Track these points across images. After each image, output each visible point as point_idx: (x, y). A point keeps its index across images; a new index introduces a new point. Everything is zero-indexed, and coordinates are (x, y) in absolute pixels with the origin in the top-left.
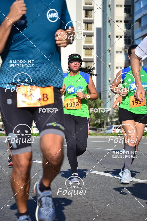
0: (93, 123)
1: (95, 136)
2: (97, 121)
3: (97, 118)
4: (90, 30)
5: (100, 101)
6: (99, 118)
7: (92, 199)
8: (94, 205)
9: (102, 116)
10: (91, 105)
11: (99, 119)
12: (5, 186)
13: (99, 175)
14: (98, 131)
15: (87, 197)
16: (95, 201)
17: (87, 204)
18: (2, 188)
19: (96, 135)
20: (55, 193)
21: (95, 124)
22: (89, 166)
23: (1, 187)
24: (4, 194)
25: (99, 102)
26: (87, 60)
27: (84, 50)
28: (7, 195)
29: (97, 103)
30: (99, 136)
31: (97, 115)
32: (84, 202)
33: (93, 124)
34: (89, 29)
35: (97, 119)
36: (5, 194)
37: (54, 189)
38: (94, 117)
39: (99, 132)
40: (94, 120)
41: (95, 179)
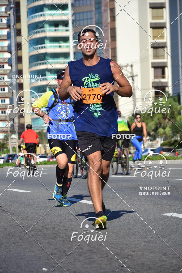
1: (173, 160)
2: (175, 137)
3: (175, 133)
5: (179, 107)
6: (178, 132)
7: (171, 256)
8: (176, 265)
14: (177, 152)
15: (164, 253)
16: (177, 258)
17: (164, 263)
18: (35, 244)
19: (175, 159)
20: (114, 248)
21: (172, 142)
22: (166, 206)
23: (33, 242)
24: (37, 251)
25: (177, 108)
26: (156, 45)
27: (151, 29)
28: (41, 254)
29: (175, 110)
30: (179, 160)
32: (159, 260)
33: (170, 142)
35: (175, 135)
36: (40, 252)
37: (113, 242)
38: (170, 132)
39: (178, 155)
40: (171, 137)
41: (175, 225)
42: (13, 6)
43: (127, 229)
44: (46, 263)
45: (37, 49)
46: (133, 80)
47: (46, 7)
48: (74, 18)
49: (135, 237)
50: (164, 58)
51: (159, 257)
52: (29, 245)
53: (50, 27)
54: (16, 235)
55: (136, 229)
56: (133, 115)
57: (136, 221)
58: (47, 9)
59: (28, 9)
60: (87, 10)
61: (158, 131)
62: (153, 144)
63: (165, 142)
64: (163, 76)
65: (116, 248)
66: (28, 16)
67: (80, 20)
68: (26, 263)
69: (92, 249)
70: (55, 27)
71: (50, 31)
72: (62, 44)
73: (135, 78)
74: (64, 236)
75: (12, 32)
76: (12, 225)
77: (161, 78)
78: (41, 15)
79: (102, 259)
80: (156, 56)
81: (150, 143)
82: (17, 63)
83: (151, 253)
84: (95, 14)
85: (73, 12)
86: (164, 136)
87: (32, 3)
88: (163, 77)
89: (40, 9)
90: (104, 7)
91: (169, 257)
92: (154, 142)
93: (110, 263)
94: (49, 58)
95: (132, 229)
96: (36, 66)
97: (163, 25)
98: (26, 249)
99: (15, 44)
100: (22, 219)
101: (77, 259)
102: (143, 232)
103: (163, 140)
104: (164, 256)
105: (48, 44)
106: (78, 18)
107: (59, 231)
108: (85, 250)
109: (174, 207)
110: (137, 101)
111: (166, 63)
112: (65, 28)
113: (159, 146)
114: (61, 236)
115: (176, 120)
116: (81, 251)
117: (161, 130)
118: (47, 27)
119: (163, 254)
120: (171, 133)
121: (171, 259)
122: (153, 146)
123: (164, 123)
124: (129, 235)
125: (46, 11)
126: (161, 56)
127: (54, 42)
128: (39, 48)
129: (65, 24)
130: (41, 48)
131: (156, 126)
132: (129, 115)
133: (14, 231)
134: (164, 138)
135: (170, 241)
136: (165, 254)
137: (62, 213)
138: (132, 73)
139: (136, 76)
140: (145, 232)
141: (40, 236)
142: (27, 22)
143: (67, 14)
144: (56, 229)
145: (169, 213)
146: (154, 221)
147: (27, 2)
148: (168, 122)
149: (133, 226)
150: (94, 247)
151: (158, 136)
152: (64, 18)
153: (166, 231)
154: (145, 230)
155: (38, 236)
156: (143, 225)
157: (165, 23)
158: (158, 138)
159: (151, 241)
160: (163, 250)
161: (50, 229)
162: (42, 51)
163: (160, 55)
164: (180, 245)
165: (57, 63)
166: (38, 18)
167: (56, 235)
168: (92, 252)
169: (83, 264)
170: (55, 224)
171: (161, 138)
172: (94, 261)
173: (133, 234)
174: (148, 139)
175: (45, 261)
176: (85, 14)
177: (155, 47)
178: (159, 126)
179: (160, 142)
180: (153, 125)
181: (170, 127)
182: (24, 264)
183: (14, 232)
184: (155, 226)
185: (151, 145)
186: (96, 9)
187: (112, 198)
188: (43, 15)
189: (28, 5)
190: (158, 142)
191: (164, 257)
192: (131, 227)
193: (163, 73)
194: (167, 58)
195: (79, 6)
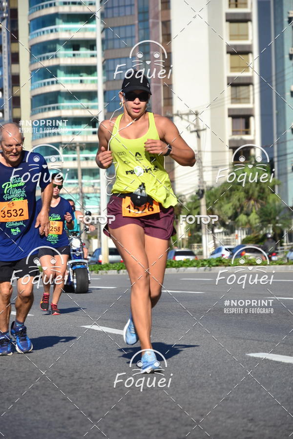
0: (257, 235)
2: (265, 229)
3: (265, 223)
4: (241, 7)
6: (269, 222)
7: (262, 423)
9: (277, 218)
10: (251, 192)
11: (271, 225)
12: (47, 395)
13: (277, 362)
15: (250, 418)
17: (250, 435)
18: (42, 401)
20: (171, 409)
21: (260, 237)
22: (252, 341)
24: (47, 414)
26: (236, 82)
27: (229, 55)
31: (266, 215)
32: (243, 430)
33: (256, 237)
34: (239, 5)
35: (266, 226)
37: (168, 400)
38: (257, 221)
40: (258, 228)
41: (266, 373)
42: (7, 15)
43: (190, 378)
44: (60, 432)
45: (45, 84)
46: (199, 136)
47: (59, 18)
48: (104, 35)
49: (203, 392)
50: (249, 103)
51: (244, 425)
52: (33, 403)
53: (65, 50)
54: (11, 385)
55: (204, 377)
56: (198, 193)
57: (205, 365)
58: (61, 21)
59: (31, 21)
60: (125, 24)
61: (237, 219)
62: (230, 239)
63: (249, 236)
64: (247, 130)
65: (173, 409)
66: (30, 32)
67: (113, 39)
68: (27, 432)
69: (135, 410)
70: (74, 50)
71: (65, 56)
72: (85, 77)
73: (202, 134)
74: (88, 389)
75: (5, 58)
76: (4, 369)
77: (243, 134)
78: (52, 31)
79: (151, 427)
80: (235, 99)
81: (225, 238)
82: (12, 108)
83: (229, 418)
84: (139, 30)
85: (102, 26)
86: (248, 226)
87: (37, 11)
88: (247, 133)
89: (50, 20)
90: (153, 18)
91: (259, 424)
92: (232, 237)
93: (164, 434)
94: (63, 99)
95: (198, 378)
96: (42, 112)
97: (247, 49)
98: (29, 409)
99: (9, 76)
100: (20, 360)
101: (109, 427)
102: (216, 384)
103: (246, 234)
104: (250, 422)
105: (62, 77)
106: (110, 37)
107: (81, 380)
108: (123, 412)
109: (265, 343)
110: (205, 171)
111: (251, 110)
112: (89, 52)
113: (239, 242)
114: (83, 388)
115: (267, 202)
116: (116, 413)
117: (242, 218)
118: (61, 50)
119: (250, 420)
120: (259, 223)
121: (262, 428)
122: (229, 243)
123: (247, 205)
124: (194, 388)
125: (59, 24)
126: (245, 98)
127: (72, 75)
128: (48, 83)
129: (90, 45)
130: (50, 83)
131: (234, 211)
132: (192, 192)
133: (8, 379)
134: (247, 230)
135: (261, 399)
136: (252, 420)
137: (84, 351)
138: (196, 125)
139: (204, 130)
140: (220, 384)
141: (50, 388)
142: (29, 41)
143: (93, 30)
144: (76, 377)
145: (258, 352)
146: (233, 365)
147: (29, 10)
148: (253, 205)
149: (199, 373)
150: (138, 407)
151: (238, 226)
152: (88, 36)
153: (253, 383)
154: (218, 380)
155: (46, 388)
156: (216, 372)
157: (250, 46)
158: (238, 230)
159: (230, 399)
160: (248, 413)
161: (66, 377)
162: (53, 88)
163: (242, 97)
164: (275, 405)
165: (76, 108)
166: (46, 36)
167: (76, 387)
168: (134, 415)
169: (120, 434)
170: (74, 369)
171: (243, 230)
172: (138, 431)
173: (200, 387)
174: (222, 232)
175: (59, 429)
176: (122, 30)
177: (235, 84)
178: (239, 210)
179: (241, 237)
180: (230, 209)
181: (256, 213)
182: (26, 434)
183: (8, 381)
184: (235, 374)
185: (225, 241)
186: (139, 21)
187: (165, 328)
188: (54, 31)
189: (30, 14)
190: (237, 236)
191: (250, 425)
192: (197, 375)
193: (247, 125)
194: (254, 103)
195: (113, 17)
